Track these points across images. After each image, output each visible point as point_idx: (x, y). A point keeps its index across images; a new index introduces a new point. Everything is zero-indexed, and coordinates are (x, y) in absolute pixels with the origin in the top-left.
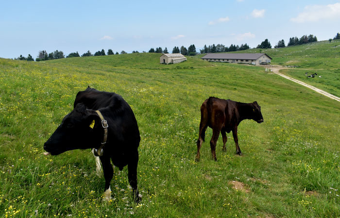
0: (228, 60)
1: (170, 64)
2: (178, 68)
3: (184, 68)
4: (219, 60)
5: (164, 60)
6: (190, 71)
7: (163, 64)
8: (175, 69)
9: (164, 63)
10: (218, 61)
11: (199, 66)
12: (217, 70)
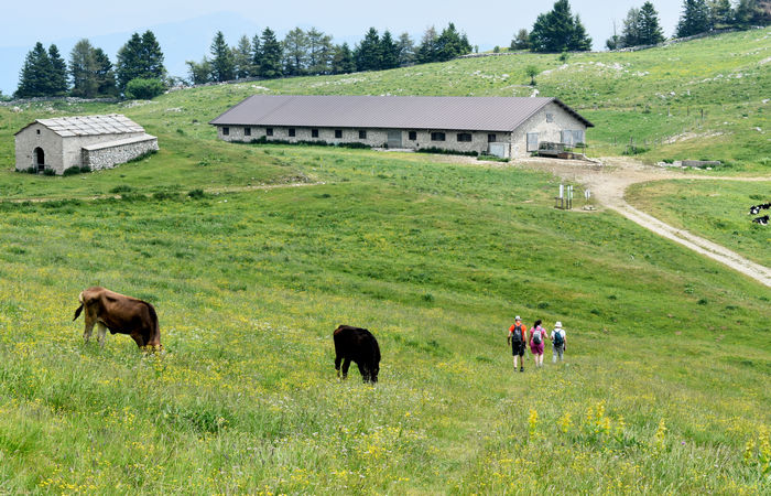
0: (362, 132)
1: (72, 172)
2: (127, 195)
3: (160, 197)
4: (315, 131)
5: (40, 153)
6: (188, 210)
7: (31, 171)
8: (112, 201)
9: (40, 167)
10: (308, 137)
11: (229, 179)
12: (325, 204)
